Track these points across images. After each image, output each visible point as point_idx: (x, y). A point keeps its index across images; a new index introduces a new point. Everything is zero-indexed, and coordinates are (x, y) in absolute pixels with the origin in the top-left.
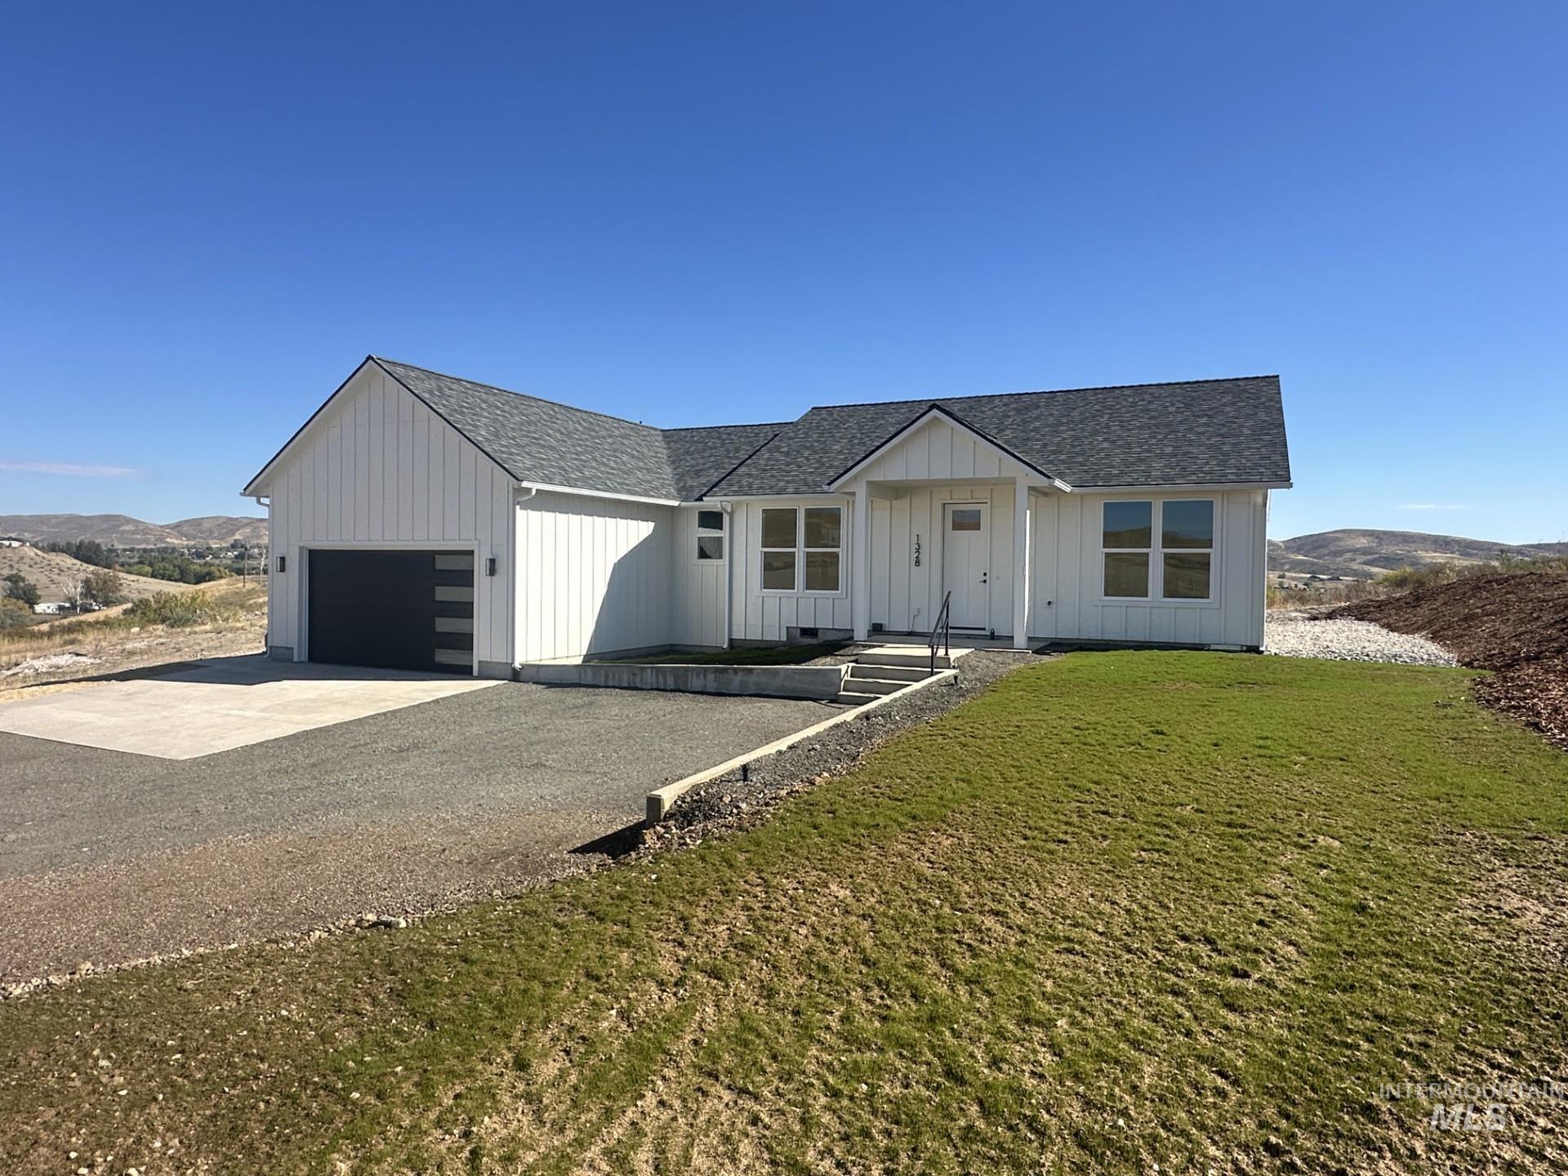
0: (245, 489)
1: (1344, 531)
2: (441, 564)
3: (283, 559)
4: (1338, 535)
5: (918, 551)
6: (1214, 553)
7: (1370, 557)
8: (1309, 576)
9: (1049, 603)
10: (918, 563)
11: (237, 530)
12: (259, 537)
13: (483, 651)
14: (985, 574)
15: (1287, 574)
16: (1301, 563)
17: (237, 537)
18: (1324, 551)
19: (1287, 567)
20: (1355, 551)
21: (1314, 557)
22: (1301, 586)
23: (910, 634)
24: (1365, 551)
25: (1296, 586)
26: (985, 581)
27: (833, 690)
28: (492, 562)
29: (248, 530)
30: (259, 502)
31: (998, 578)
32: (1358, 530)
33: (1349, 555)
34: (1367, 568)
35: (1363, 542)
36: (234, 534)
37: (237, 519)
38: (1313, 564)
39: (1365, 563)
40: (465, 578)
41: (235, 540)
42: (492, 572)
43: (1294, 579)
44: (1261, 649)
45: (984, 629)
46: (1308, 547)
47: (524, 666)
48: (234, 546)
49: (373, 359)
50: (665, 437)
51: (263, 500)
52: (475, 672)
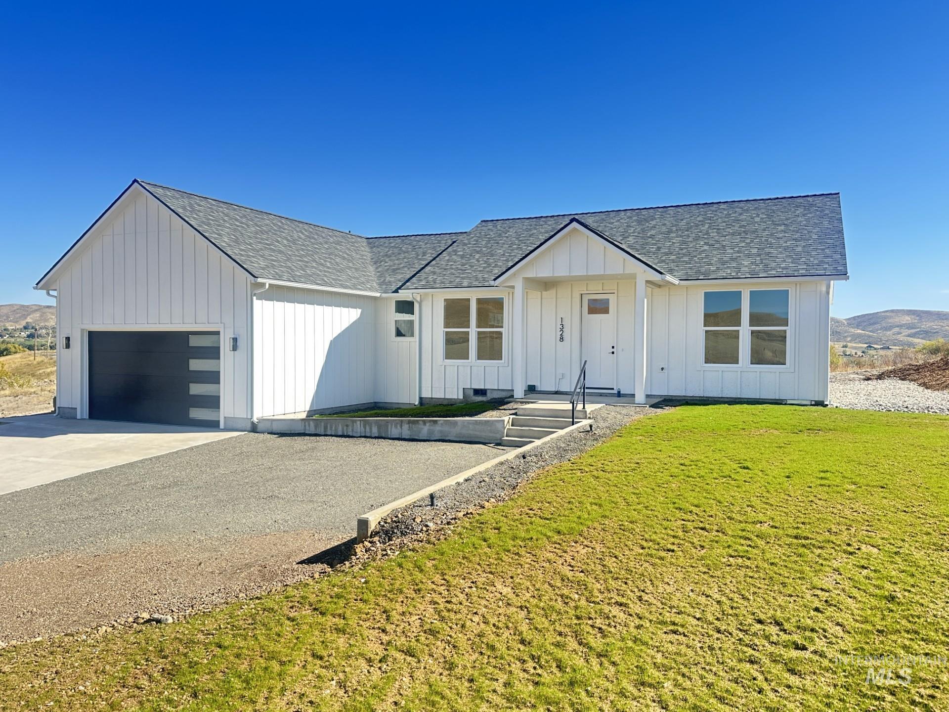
0: (37, 284)
1: (892, 311)
2: (194, 342)
3: (68, 339)
4: (888, 314)
5: (562, 330)
6: (789, 330)
7: (913, 331)
8: (866, 345)
9: (662, 369)
10: (562, 339)
11: (30, 315)
12: (46, 320)
13: (228, 409)
14: (613, 347)
15: (849, 344)
16: (859, 335)
17: (29, 320)
18: (878, 326)
19: (849, 339)
20: (900, 326)
21: (870, 331)
22: (860, 353)
23: (557, 393)
24: (909, 327)
25: (856, 354)
26: (613, 353)
27: (498, 436)
28: (235, 340)
29: (37, 315)
30: (48, 294)
31: (623, 350)
32: (903, 310)
33: (896, 330)
34: (910, 339)
35: (907, 319)
36: (26, 318)
37: (28, 307)
38: (870, 337)
39: (909, 336)
40: (214, 353)
41: (27, 323)
42: (235, 348)
43: (855, 348)
44: (826, 403)
45: (613, 389)
46: (865, 324)
47: (261, 420)
48: (25, 328)
49: (138, 182)
50: (369, 243)
51: (51, 292)
52: (222, 426)
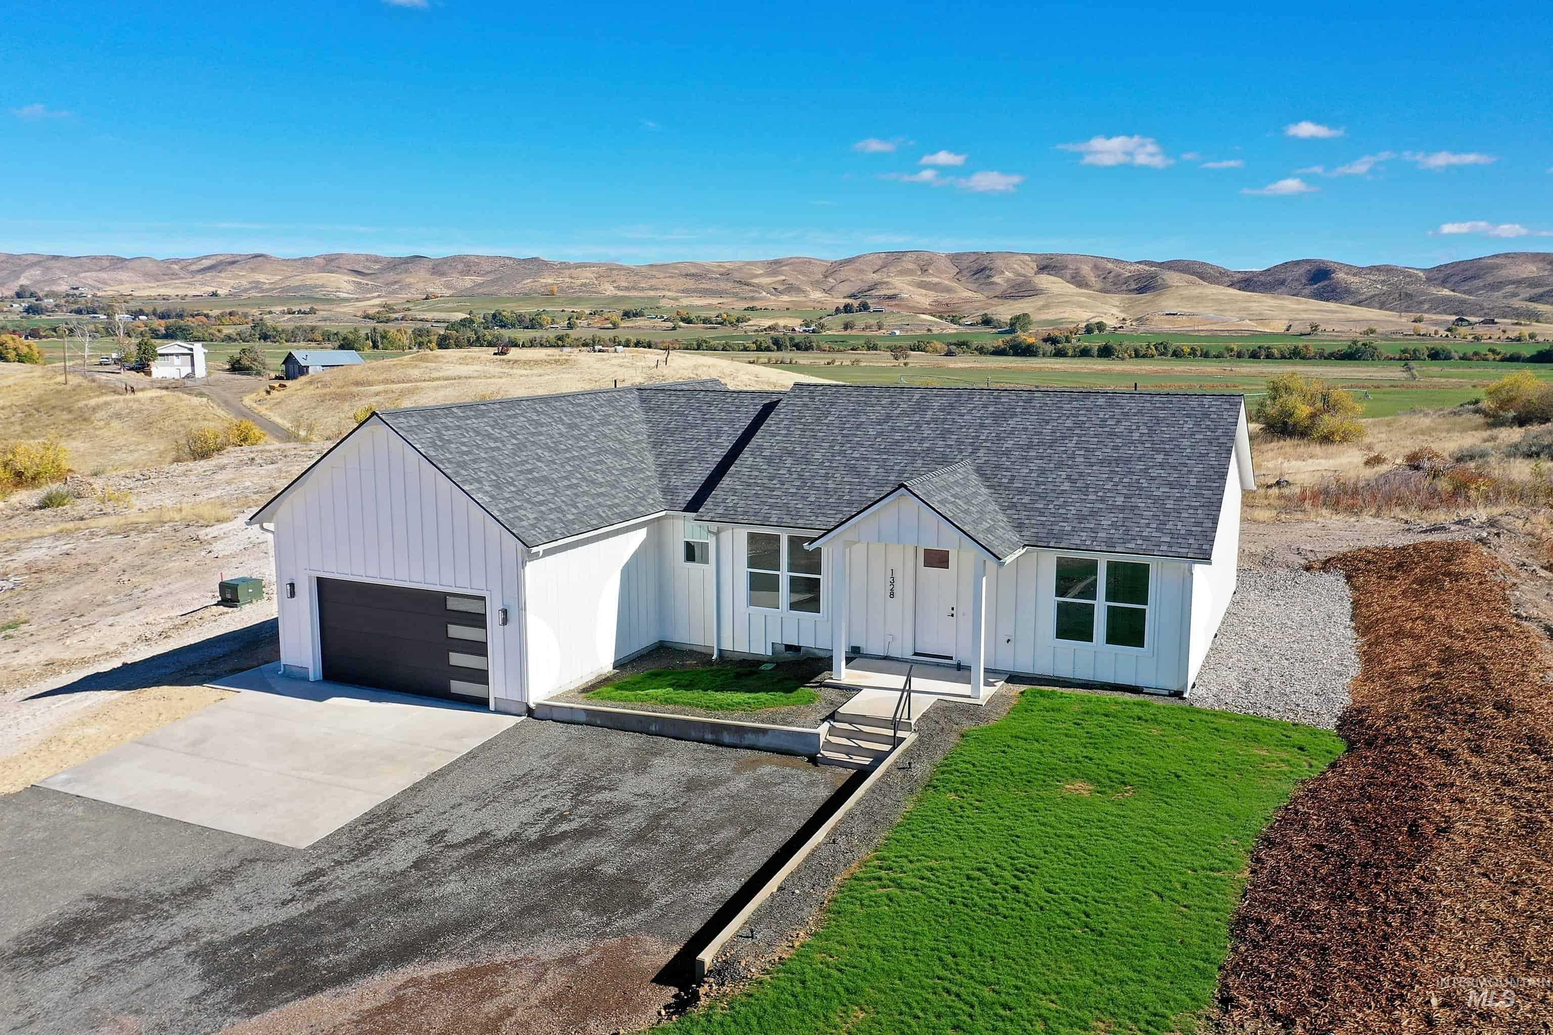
1: (1506, 255)
4: (1498, 261)
7: (1540, 290)
8: (1454, 318)
11: (23, 271)
12: (54, 282)
15: (1426, 316)
16: (1445, 300)
17: (23, 281)
18: (1478, 283)
19: (1426, 306)
20: (1518, 282)
21: (1465, 292)
22: (1442, 332)
24: (1532, 283)
25: (1436, 333)
29: (36, 272)
32: (1526, 254)
33: (1510, 288)
34: (1533, 306)
35: (1530, 270)
36: (18, 278)
37: (19, 257)
38: (1463, 302)
39: (1531, 299)
41: (21, 286)
43: (1436, 323)
46: (1457, 278)
48: (19, 295)
